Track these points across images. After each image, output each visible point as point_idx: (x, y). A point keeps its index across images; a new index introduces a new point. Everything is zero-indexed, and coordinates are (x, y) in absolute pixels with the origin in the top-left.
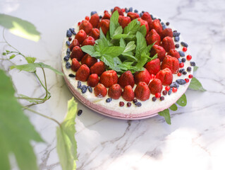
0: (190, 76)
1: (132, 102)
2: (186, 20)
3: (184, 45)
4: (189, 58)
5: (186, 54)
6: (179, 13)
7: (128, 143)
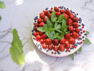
0: (83, 41)
1: (57, 52)
2: (88, 9)
3: (83, 25)
4: (84, 32)
5: (83, 29)
6: (86, 5)
7: (56, 66)
